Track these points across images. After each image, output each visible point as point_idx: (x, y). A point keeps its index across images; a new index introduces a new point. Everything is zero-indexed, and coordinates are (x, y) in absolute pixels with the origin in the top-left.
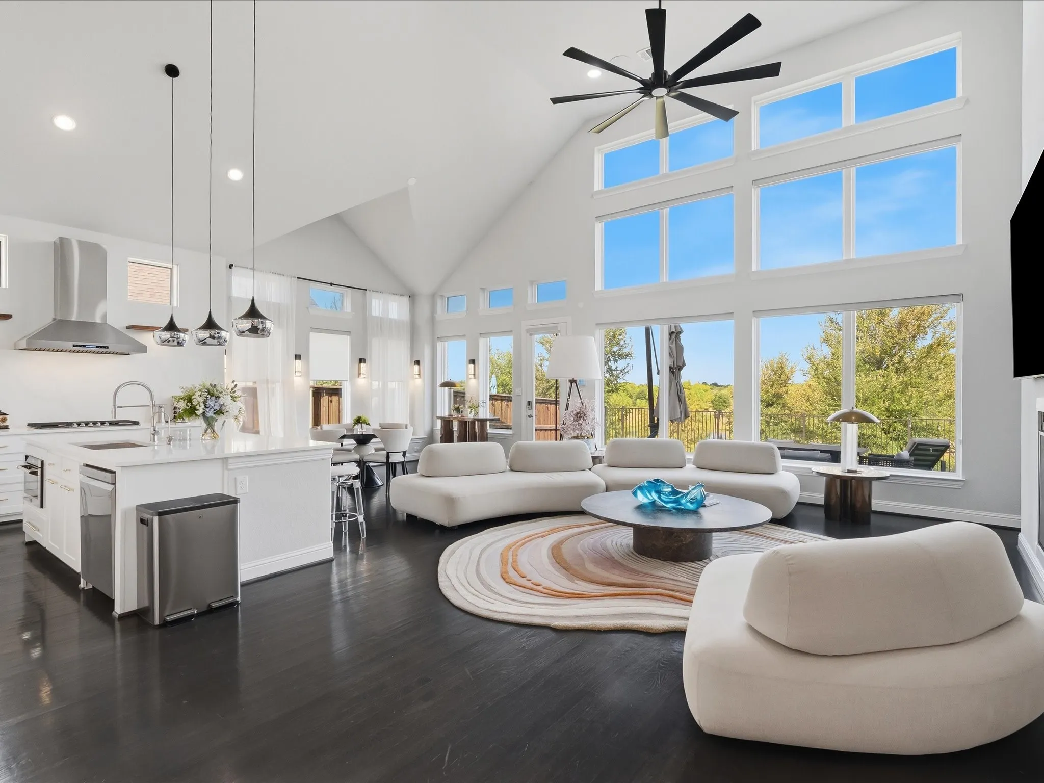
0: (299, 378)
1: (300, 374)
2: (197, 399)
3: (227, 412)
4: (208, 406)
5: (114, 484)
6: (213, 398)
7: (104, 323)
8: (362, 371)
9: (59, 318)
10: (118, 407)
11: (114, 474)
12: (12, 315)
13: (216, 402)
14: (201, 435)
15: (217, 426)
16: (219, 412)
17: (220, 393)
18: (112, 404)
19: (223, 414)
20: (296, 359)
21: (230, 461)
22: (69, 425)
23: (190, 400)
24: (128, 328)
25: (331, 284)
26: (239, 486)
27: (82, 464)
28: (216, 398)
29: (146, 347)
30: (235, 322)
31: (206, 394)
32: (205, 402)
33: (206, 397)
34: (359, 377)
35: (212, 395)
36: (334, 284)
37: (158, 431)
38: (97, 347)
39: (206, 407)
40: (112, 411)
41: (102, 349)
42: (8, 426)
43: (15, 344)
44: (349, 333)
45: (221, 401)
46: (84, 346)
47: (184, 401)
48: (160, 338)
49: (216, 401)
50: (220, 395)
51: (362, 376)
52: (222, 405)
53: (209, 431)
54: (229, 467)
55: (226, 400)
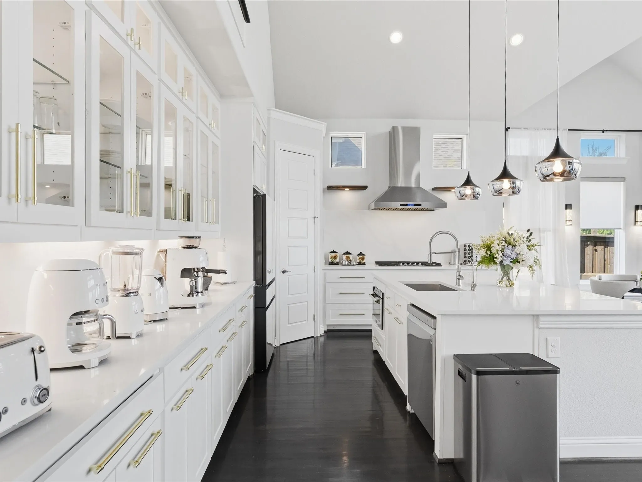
0: (570, 226)
1: (570, 223)
2: (496, 248)
3: (522, 261)
4: (505, 255)
5: (435, 329)
6: (510, 247)
7: (419, 188)
8: (639, 219)
9: (392, 186)
10: (433, 253)
11: (435, 320)
12: (367, 186)
13: (513, 251)
14: (498, 282)
15: (513, 273)
16: (516, 261)
17: (516, 241)
18: (428, 251)
19: (519, 262)
20: (566, 208)
21: (542, 319)
22: (397, 264)
23: (489, 248)
24: (433, 189)
25: (603, 131)
26: (550, 348)
27: (409, 303)
28: (513, 246)
29: (446, 203)
30: (538, 166)
31: (504, 242)
32: (503, 250)
33: (504, 246)
34: (635, 224)
35: (509, 244)
36: (607, 131)
37: (462, 277)
38: (415, 205)
39: (503, 255)
40: (428, 257)
41: (418, 208)
42: (365, 263)
43: (369, 206)
44: (623, 179)
45: (518, 249)
46: (407, 205)
47: (484, 249)
48: (460, 193)
49: (513, 249)
50: (516, 244)
51: (639, 223)
52: (518, 254)
53: (505, 278)
54: (541, 326)
55: (522, 248)
